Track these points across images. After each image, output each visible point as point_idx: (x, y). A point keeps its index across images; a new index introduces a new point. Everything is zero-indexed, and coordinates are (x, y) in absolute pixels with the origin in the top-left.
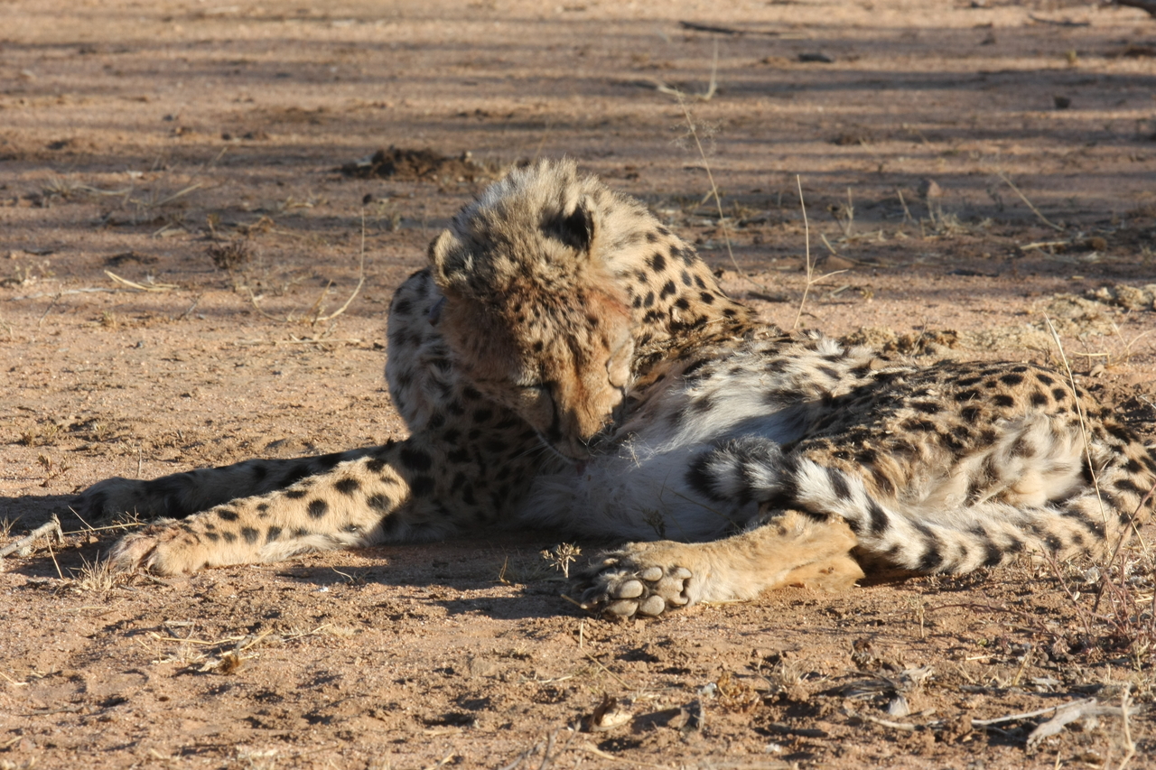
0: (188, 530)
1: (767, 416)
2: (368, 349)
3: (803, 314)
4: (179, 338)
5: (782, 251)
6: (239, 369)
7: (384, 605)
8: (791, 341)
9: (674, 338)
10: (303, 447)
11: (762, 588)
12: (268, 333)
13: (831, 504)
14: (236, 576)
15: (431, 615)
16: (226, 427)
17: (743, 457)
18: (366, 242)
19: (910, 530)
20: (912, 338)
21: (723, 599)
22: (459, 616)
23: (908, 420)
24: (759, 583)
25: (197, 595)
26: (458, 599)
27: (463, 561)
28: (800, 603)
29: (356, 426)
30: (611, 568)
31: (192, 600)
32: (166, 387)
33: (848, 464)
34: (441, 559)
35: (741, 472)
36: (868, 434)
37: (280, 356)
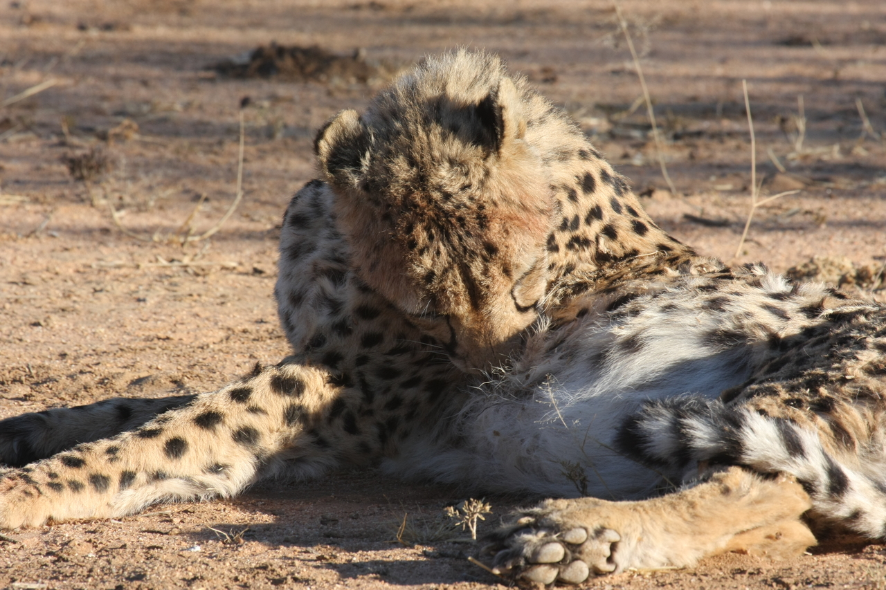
0: (28, 480)
1: (705, 359)
2: (247, 274)
3: (746, 241)
4: (28, 258)
5: (723, 170)
6: (99, 295)
7: (264, 567)
8: (731, 278)
9: (600, 269)
10: (172, 386)
11: (700, 555)
12: (132, 254)
13: (783, 462)
14: (94, 532)
15: (319, 579)
16: (83, 361)
17: (679, 412)
18: (245, 152)
19: (873, 493)
20: (872, 270)
21: (655, 566)
22: (350, 581)
23: (871, 363)
24: (697, 549)
25: (49, 554)
26: (349, 561)
27: (356, 518)
28: (742, 572)
29: (232, 362)
30: (527, 528)
31: (42, 558)
32: (13, 315)
33: (801, 414)
34: (329, 515)
35: (677, 429)
36: (825, 380)
37: (145, 281)
